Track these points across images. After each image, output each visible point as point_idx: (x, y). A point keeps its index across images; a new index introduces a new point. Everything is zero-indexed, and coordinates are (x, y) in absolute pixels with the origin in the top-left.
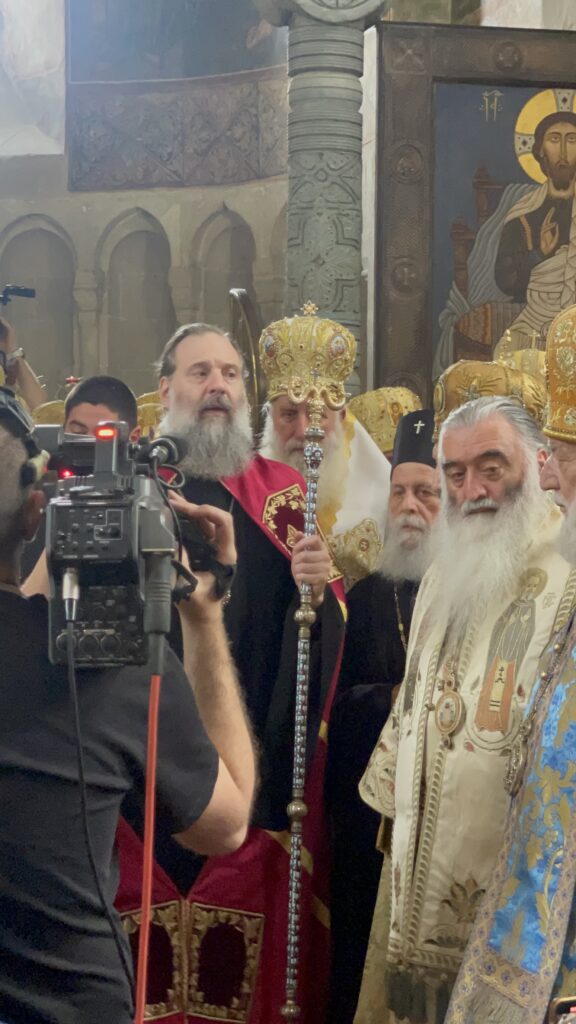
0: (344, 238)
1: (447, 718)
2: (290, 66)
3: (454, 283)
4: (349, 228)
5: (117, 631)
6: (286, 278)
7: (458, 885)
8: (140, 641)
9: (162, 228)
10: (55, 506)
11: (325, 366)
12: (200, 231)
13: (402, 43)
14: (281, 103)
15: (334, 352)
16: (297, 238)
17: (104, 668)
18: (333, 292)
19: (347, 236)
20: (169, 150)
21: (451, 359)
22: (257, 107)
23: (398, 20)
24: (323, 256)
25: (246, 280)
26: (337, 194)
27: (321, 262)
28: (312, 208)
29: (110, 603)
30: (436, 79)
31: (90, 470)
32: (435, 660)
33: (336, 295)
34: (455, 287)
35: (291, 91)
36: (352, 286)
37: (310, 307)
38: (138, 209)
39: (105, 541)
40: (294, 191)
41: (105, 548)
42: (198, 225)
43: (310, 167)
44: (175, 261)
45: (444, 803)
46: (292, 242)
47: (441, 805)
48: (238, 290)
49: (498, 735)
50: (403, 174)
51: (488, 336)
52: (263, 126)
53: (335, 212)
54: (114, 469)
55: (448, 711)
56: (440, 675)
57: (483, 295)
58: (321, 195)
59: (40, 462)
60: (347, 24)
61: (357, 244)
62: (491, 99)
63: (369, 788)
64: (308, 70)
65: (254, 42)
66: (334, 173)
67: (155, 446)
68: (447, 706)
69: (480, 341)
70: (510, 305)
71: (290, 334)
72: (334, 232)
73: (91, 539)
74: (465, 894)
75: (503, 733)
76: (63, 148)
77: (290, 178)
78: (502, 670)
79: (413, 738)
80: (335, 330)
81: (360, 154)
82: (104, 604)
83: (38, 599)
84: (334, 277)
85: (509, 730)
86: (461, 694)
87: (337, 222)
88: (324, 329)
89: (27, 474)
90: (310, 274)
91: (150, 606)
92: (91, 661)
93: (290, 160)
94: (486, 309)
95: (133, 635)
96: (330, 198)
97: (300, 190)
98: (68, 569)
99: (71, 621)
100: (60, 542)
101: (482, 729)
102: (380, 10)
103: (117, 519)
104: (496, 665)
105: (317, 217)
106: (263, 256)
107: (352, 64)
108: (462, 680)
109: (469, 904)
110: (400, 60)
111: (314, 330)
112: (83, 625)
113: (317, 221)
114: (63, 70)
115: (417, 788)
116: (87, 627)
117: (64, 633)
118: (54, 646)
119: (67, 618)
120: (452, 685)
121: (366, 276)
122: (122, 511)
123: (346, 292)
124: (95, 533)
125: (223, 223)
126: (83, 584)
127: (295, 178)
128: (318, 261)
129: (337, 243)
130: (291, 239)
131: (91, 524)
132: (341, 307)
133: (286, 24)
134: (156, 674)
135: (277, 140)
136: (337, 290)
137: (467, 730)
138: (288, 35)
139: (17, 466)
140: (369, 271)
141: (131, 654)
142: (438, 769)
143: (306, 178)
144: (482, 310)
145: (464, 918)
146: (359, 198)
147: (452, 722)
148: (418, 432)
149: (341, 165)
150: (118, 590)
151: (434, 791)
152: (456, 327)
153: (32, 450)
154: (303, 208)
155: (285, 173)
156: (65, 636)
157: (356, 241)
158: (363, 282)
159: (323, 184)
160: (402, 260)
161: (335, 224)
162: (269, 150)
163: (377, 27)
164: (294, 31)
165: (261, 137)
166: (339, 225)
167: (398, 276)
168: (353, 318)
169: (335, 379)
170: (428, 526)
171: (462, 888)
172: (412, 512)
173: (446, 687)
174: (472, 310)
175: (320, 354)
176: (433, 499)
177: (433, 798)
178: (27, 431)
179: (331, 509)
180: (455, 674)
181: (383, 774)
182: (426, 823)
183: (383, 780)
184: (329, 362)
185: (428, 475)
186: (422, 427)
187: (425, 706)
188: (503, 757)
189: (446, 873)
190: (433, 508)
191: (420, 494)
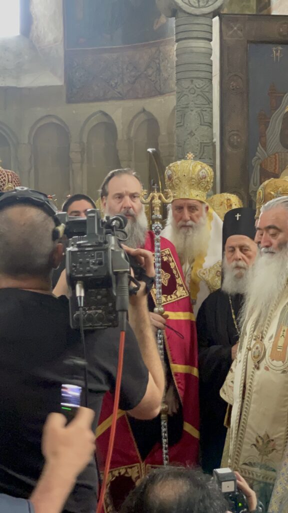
0: (204, 122)
1: (257, 354)
2: (176, 37)
3: (259, 144)
4: (207, 117)
5: (103, 311)
6: (175, 144)
7: (260, 437)
8: (114, 315)
9: (113, 121)
10: (70, 251)
11: (196, 185)
12: (132, 122)
13: (231, 24)
14: (171, 57)
15: (201, 177)
16: (180, 123)
17: (97, 329)
18: (199, 149)
19: (206, 121)
20: (116, 81)
21: (258, 181)
22: (159, 59)
23: (230, 13)
24: (194, 131)
25: (156, 145)
26: (200, 100)
27: (193, 134)
28: (188, 107)
29: (99, 297)
30: (249, 42)
31: (84, 234)
32: (253, 326)
33: (201, 151)
35: (177, 49)
36: (208, 146)
37: (190, 155)
38: (101, 111)
39: (96, 267)
40: (179, 99)
41: (96, 271)
42: (131, 118)
43: (187, 87)
44: (120, 136)
45: (254, 396)
46: (179, 125)
47: (253, 397)
48: (151, 149)
49: (280, 363)
50: (233, 89)
51: (277, 170)
52: (162, 68)
53: (199, 109)
54: (96, 232)
55: (257, 350)
56: (255, 333)
57: (274, 149)
58: (192, 101)
59: (61, 228)
60: (204, 15)
61: (210, 125)
62: (277, 51)
63: (224, 391)
64: (185, 39)
65: (157, 26)
66: (199, 90)
67: (113, 220)
68: (257, 348)
69: (273, 172)
70: (287, 154)
71: (179, 169)
72: (199, 119)
73: (89, 266)
75: (283, 362)
76: (63, 81)
77: (177, 93)
78: (284, 331)
79: (242, 363)
80: (201, 167)
81: (212, 80)
82: (96, 298)
83: (63, 298)
84: (199, 142)
85: (286, 361)
86: (264, 343)
87: (201, 114)
88: (196, 166)
89: (55, 234)
90: (188, 140)
91: (119, 298)
92: (91, 326)
93: (177, 84)
94: (276, 156)
95: (110, 313)
96: (197, 102)
97: (182, 99)
98: (78, 282)
99: (81, 307)
100: (74, 269)
101: (273, 360)
102: (220, 8)
103: (101, 256)
104: (281, 329)
105: (190, 112)
106: (164, 134)
107: (207, 36)
108: (265, 336)
109: (265, 447)
110: (231, 32)
111: (191, 167)
112: (87, 309)
113: (191, 114)
114: (63, 43)
115: (242, 388)
116: (89, 310)
117: (78, 313)
118: (73, 320)
119: (79, 305)
120: (260, 338)
121: (215, 142)
122: (103, 252)
123: (205, 149)
124: (91, 263)
125: (143, 117)
126: (86, 288)
127: (179, 93)
128: (191, 134)
129: (201, 124)
130: (178, 123)
131: (88, 259)
132: (203, 157)
133: (174, 16)
134: (123, 331)
135: (169, 76)
136: (201, 148)
137: (266, 360)
138: (175, 21)
139: (51, 230)
140: (217, 140)
141: (110, 322)
142: (252, 379)
143: (185, 93)
144: (274, 156)
145: (262, 453)
146: (212, 102)
147: (259, 356)
148: (237, 219)
149: (202, 86)
150: (103, 291)
151: (250, 390)
152: (261, 165)
153: (57, 222)
154: (183, 108)
155: (174, 91)
156: (78, 315)
157: (210, 123)
158: (214, 145)
159: (193, 95)
160: (233, 132)
161: (199, 115)
162: (166, 80)
163: (219, 16)
164: (178, 19)
165: (161, 74)
166: (201, 116)
167: (232, 140)
168: (209, 162)
169: (202, 191)
170: (248, 267)
171: (262, 438)
172: (240, 259)
173: (257, 339)
174: (269, 156)
175: (194, 179)
176: (250, 253)
177: (249, 393)
178: (55, 213)
179: (202, 255)
180: (262, 333)
181: (231, 384)
182: (245, 406)
183: (230, 387)
184: (198, 182)
185: (245, 240)
186: (239, 217)
187: (247, 348)
188: (282, 374)
189: (254, 431)
190: (249, 257)
191: (243, 251)
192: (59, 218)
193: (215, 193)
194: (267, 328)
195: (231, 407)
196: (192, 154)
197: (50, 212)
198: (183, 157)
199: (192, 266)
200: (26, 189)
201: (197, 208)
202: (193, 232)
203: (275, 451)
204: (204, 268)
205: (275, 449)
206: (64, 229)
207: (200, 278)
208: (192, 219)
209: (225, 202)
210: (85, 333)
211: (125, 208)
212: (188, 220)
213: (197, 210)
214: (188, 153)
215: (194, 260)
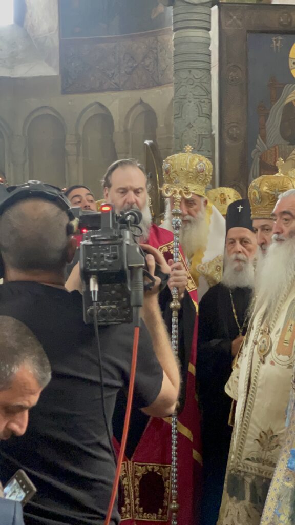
0: (203, 114)
1: (263, 348)
2: (174, 27)
3: (259, 135)
4: (205, 109)
5: (117, 306)
6: (173, 136)
7: (263, 432)
8: (129, 311)
9: (109, 113)
10: (84, 245)
11: (194, 178)
12: (129, 113)
13: (231, 13)
14: (169, 47)
15: (199, 171)
16: (179, 114)
17: (112, 325)
18: (197, 142)
19: (204, 112)
20: (113, 72)
21: (258, 175)
22: (157, 49)
23: (229, 2)
24: (192, 123)
25: (153, 137)
26: (199, 91)
27: (191, 126)
28: (186, 99)
29: (113, 292)
30: (249, 31)
31: (97, 228)
32: (261, 320)
33: (199, 143)
34: (259, 137)
35: (175, 39)
36: (206, 138)
37: (189, 148)
38: (97, 103)
39: (110, 261)
40: (176, 90)
41: (110, 265)
42: (128, 110)
43: (185, 78)
44: (117, 129)
45: (259, 391)
46: (176, 116)
47: (257, 392)
48: (149, 141)
49: (286, 358)
50: (232, 80)
52: (160, 58)
53: (197, 100)
54: (111, 226)
55: (264, 344)
56: (262, 327)
57: (274, 141)
58: (191, 92)
59: (75, 223)
60: (202, 4)
61: (209, 117)
62: (277, 42)
63: (229, 386)
64: (183, 28)
65: (155, 15)
66: (197, 80)
67: (128, 215)
68: (263, 342)
69: (273, 165)
70: (288, 146)
71: (176, 162)
72: (197, 110)
73: (103, 261)
74: (267, 437)
75: (289, 357)
76: (58, 72)
77: (174, 83)
78: (291, 325)
79: (247, 357)
80: (199, 160)
81: (210, 71)
82: (110, 292)
83: (75, 293)
84: (198, 134)
85: (292, 355)
86: (271, 337)
87: (199, 105)
88: (193, 159)
89: (69, 230)
90: (186, 132)
91: (133, 293)
92: (105, 322)
93: (175, 75)
94: (275, 148)
95: (124, 308)
96: (195, 93)
97: (180, 90)
98: (92, 276)
99: (95, 301)
100: (88, 263)
101: (279, 354)
103: (115, 250)
104: (289, 323)
105: (188, 103)
106: (162, 126)
107: (206, 25)
108: (272, 330)
109: (268, 442)
110: (230, 22)
111: (188, 160)
112: (100, 304)
113: (189, 105)
114: (58, 32)
115: (247, 383)
116: (103, 305)
117: (91, 308)
118: (86, 315)
119: (93, 300)
120: (267, 332)
121: (214, 135)
122: (118, 246)
123: (204, 141)
124: (105, 257)
125: (140, 108)
126: (100, 282)
127: (177, 83)
128: (190, 126)
129: (199, 116)
131: (102, 253)
132: (202, 149)
133: (171, 5)
134: (137, 326)
135: (167, 66)
136: (199, 141)
137: (272, 355)
138: (172, 10)
139: (65, 225)
140: (216, 132)
141: (125, 317)
142: (257, 373)
143: (182, 84)
144: (273, 149)
145: (265, 449)
146: (210, 93)
147: (265, 350)
148: (240, 211)
149: (200, 76)
150: (117, 286)
151: (254, 385)
152: (261, 158)
153: (71, 216)
154: (182, 99)
155: (172, 82)
156: (92, 310)
157: (208, 115)
158: (212, 137)
159: (192, 86)
160: (232, 124)
161: (198, 106)
162: (163, 71)
163: (218, 6)
164: (176, 8)
165: (159, 65)
166: (200, 107)
167: (231, 132)
168: (208, 154)
169: (200, 185)
170: (248, 260)
171: (265, 434)
172: (240, 252)
173: (264, 333)
174: (269, 149)
175: (191, 172)
176: (250, 246)
177: (253, 388)
178: (68, 207)
179: (201, 250)
180: (269, 326)
181: (236, 379)
182: (249, 400)
183: (235, 382)
184: (196, 176)
185: (247, 233)
186: (242, 209)
187: (253, 341)
188: (288, 369)
189: (258, 427)
190: (250, 250)
191: (243, 243)
192: (73, 212)
193: (214, 187)
194: (274, 322)
195: (235, 402)
196: (190, 147)
197: (64, 207)
198: (181, 150)
199: (191, 261)
200: (39, 182)
201: (195, 202)
202: (191, 227)
203: (278, 447)
204: (203, 263)
205: (279, 445)
206: (78, 223)
207: (198, 272)
208: (190, 214)
209: (219, 196)
210: (99, 329)
211: (128, 203)
212: (186, 215)
213: (195, 204)
214: (186, 145)
215: (192, 255)
